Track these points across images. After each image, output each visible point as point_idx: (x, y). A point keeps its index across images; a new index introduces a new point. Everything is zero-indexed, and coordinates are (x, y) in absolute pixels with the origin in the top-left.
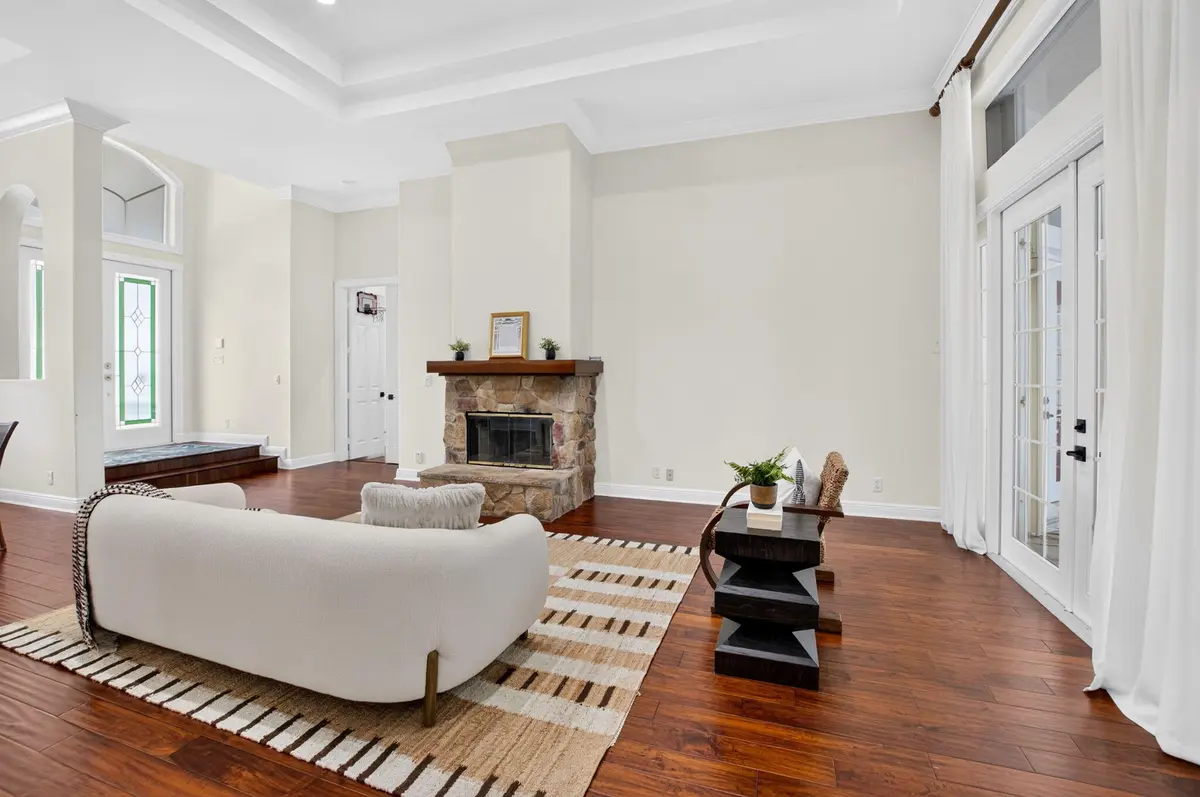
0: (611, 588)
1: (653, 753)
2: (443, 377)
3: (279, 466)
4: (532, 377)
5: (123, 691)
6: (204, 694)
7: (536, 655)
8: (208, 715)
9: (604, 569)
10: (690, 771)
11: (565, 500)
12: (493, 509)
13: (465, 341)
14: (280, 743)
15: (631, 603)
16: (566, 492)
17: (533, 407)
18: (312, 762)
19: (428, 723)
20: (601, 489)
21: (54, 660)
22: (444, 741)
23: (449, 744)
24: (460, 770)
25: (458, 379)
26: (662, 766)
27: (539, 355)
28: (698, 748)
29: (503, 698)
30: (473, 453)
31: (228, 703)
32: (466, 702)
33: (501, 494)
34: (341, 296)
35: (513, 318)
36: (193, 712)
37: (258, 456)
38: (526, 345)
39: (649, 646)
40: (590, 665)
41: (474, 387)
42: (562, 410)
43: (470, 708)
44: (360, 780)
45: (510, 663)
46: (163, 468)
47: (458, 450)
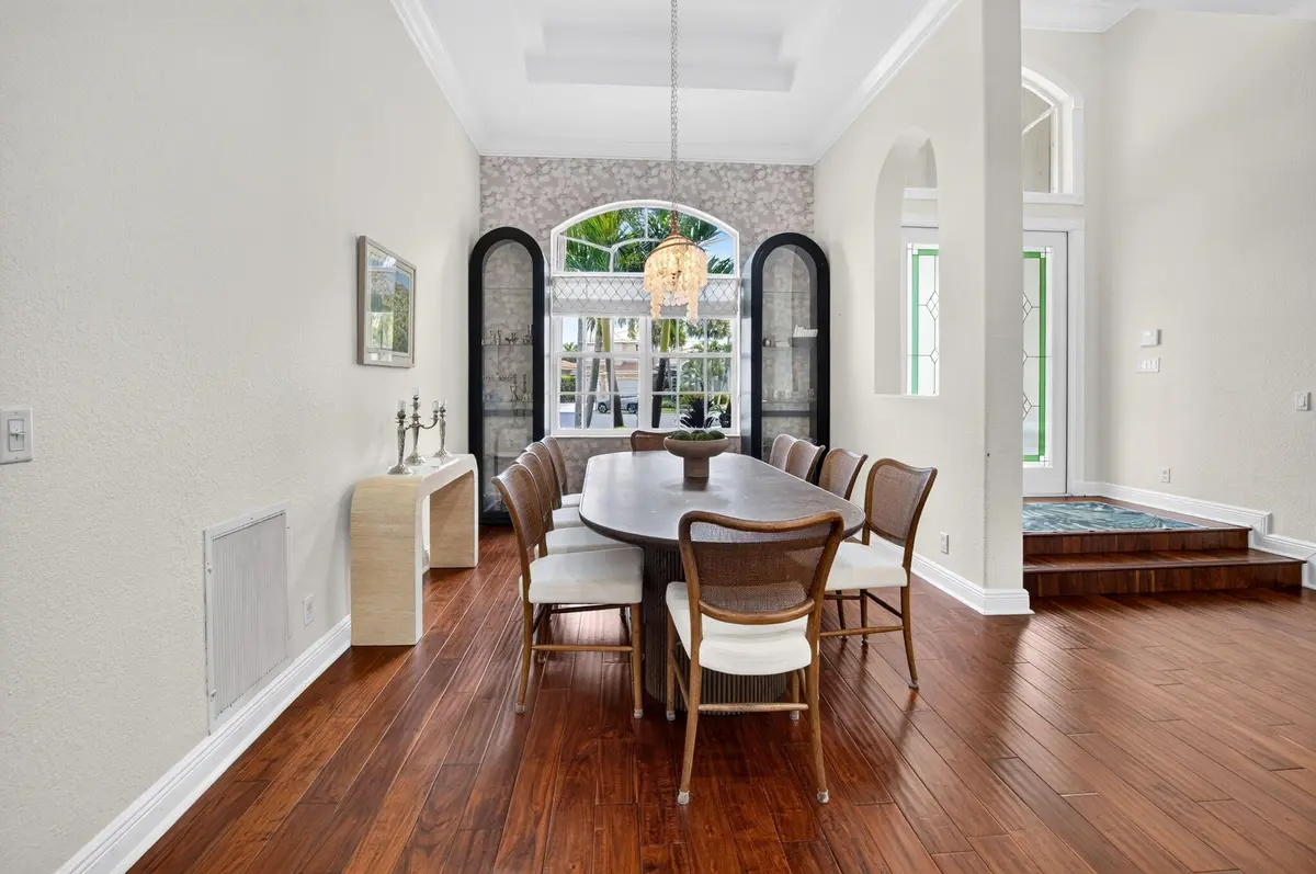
3: (1305, 582)
37: (1247, 550)
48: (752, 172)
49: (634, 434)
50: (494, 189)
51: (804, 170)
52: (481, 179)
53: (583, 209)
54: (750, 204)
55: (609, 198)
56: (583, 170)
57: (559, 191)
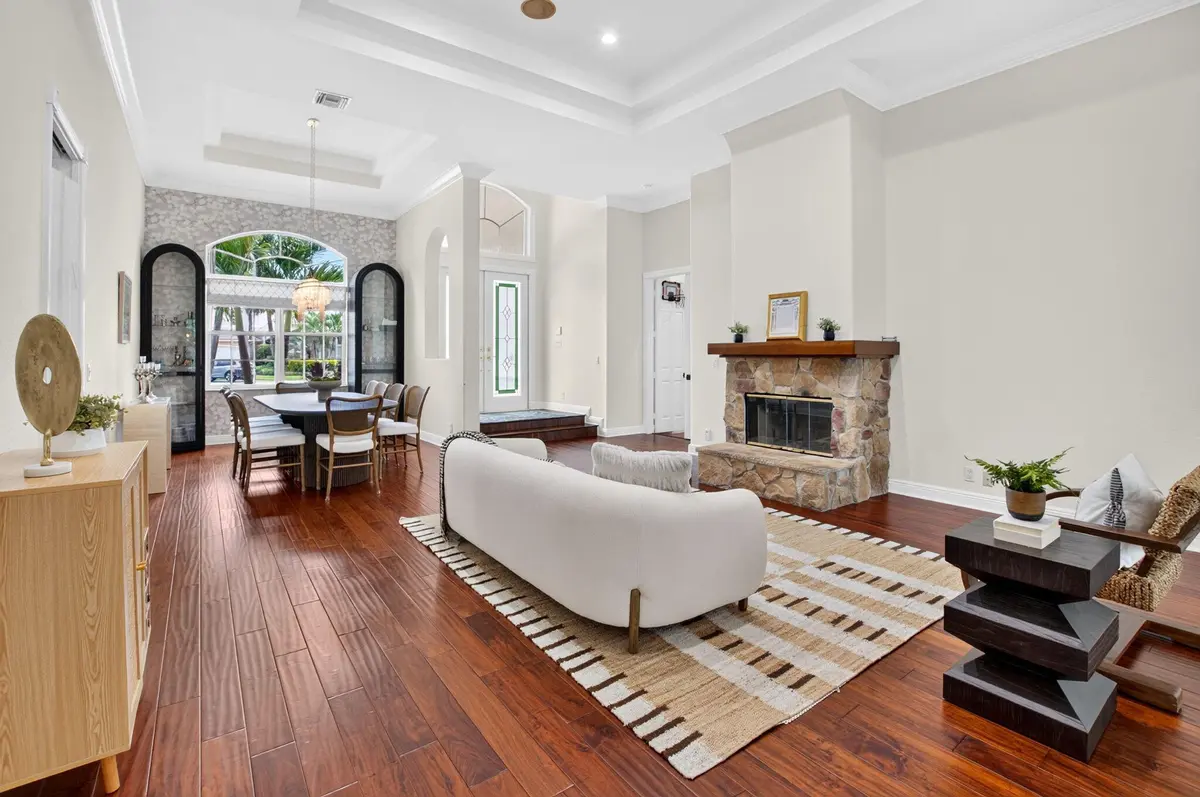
0: (859, 587)
1: (826, 746)
2: (724, 359)
3: (598, 434)
4: (810, 360)
5: (454, 571)
6: (495, 586)
7: (748, 627)
8: (493, 600)
9: (858, 566)
10: (859, 775)
11: (844, 492)
12: (765, 490)
13: (743, 324)
14: (528, 631)
15: (875, 606)
16: (845, 483)
17: (811, 391)
18: (543, 650)
19: (633, 650)
20: (896, 486)
21: (426, 543)
22: (638, 668)
23: (641, 670)
24: (642, 692)
25: (738, 360)
26: (830, 760)
27: (816, 335)
28: (879, 760)
29: (702, 651)
30: (752, 434)
31: (507, 595)
32: (669, 645)
33: (771, 477)
34: (649, 285)
35: (790, 299)
36: (486, 595)
37: (583, 424)
38: (805, 325)
39: (875, 651)
40: (799, 649)
41: (752, 369)
42: (845, 394)
43: (670, 650)
44: (569, 673)
45: (721, 626)
46: (518, 428)
47: (738, 429)
48: (357, 221)
49: (278, 385)
50: (156, 211)
51: (390, 223)
52: (146, 202)
53: (232, 233)
54: (355, 241)
55: (253, 227)
56: (232, 205)
57: (213, 219)
